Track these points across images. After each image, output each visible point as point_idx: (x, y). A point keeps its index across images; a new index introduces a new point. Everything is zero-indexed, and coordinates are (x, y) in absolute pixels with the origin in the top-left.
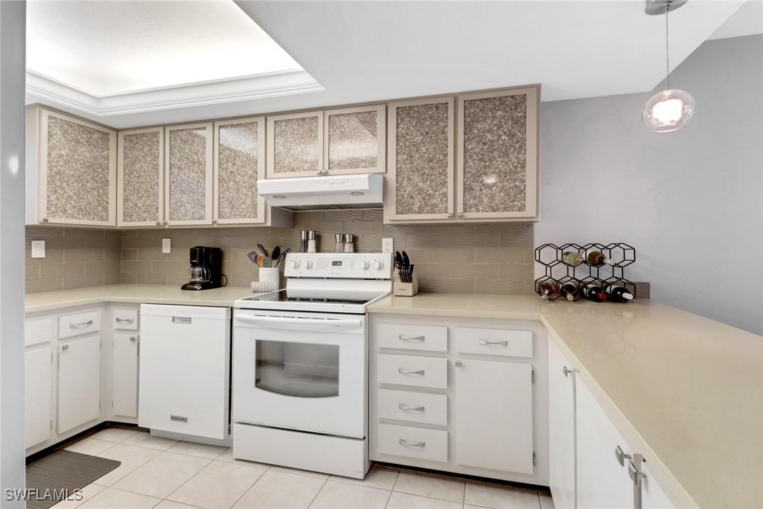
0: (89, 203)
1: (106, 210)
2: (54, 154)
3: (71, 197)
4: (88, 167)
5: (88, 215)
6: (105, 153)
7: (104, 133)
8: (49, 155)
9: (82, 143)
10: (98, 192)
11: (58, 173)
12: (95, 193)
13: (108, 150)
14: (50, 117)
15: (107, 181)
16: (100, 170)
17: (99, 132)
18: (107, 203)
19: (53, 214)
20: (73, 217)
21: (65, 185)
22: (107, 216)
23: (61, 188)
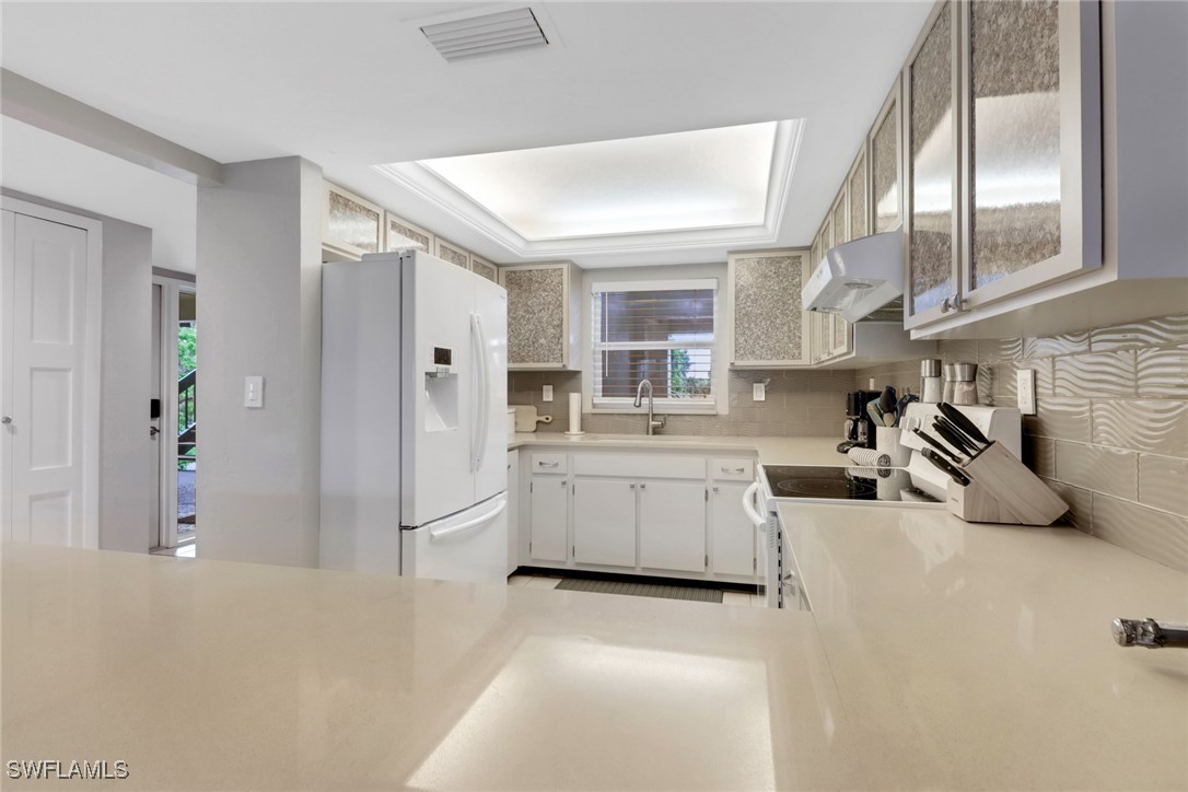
0: (778, 341)
1: (799, 346)
2: (742, 297)
3: (759, 337)
4: (777, 301)
5: (777, 355)
6: (797, 280)
7: (795, 258)
8: (737, 298)
9: (770, 276)
10: (789, 327)
11: (745, 315)
12: (786, 328)
13: (800, 275)
14: (737, 260)
15: (800, 312)
16: (791, 301)
17: (789, 258)
18: (800, 338)
19: (742, 357)
20: (761, 358)
21: (753, 325)
22: (800, 354)
23: (749, 328)
